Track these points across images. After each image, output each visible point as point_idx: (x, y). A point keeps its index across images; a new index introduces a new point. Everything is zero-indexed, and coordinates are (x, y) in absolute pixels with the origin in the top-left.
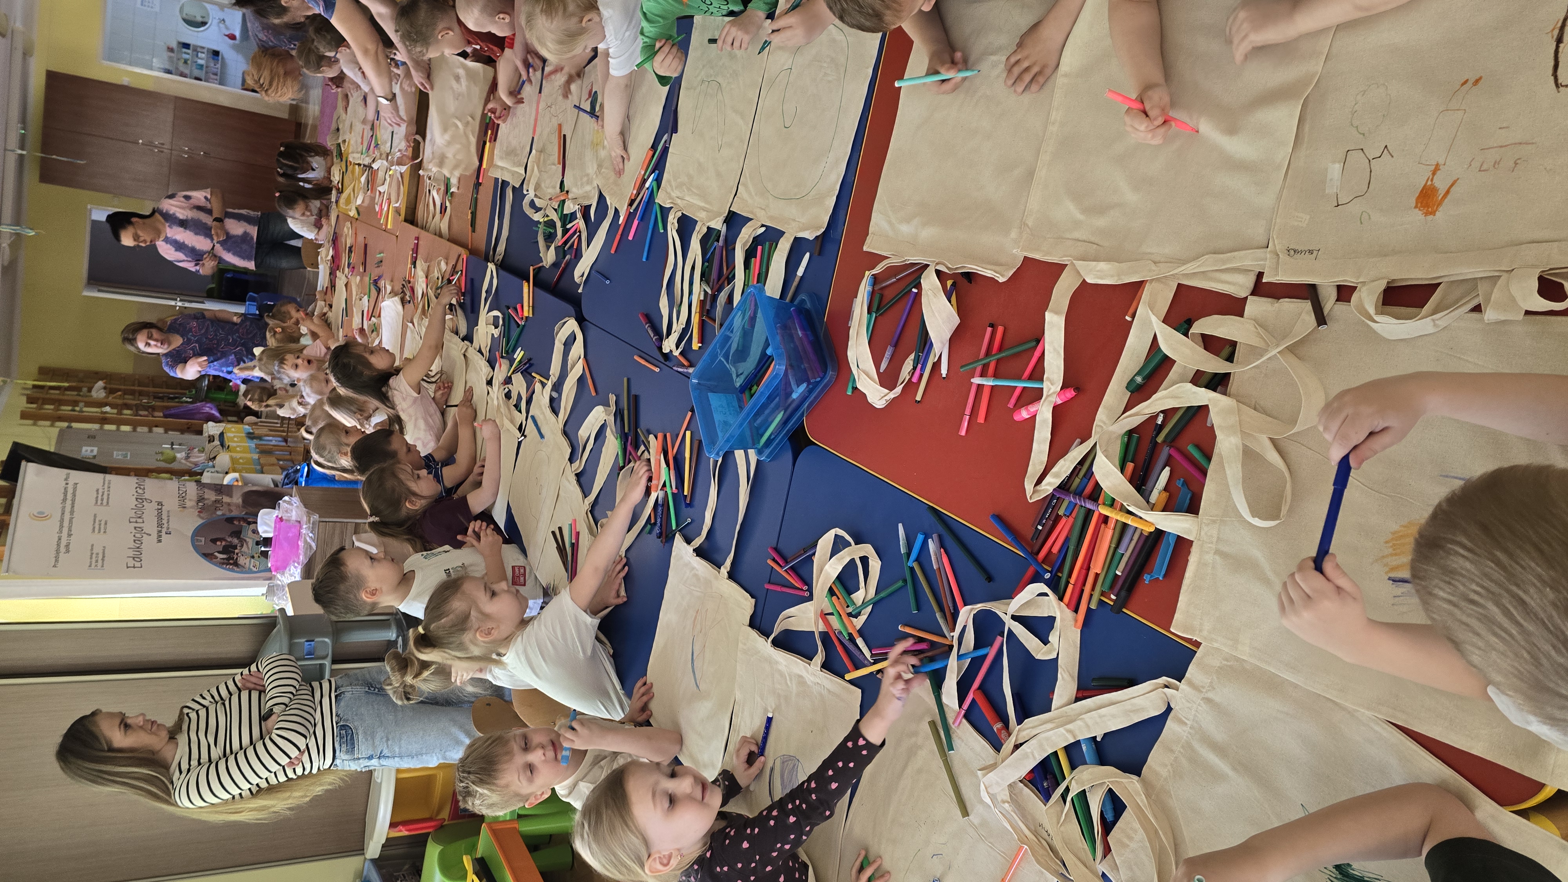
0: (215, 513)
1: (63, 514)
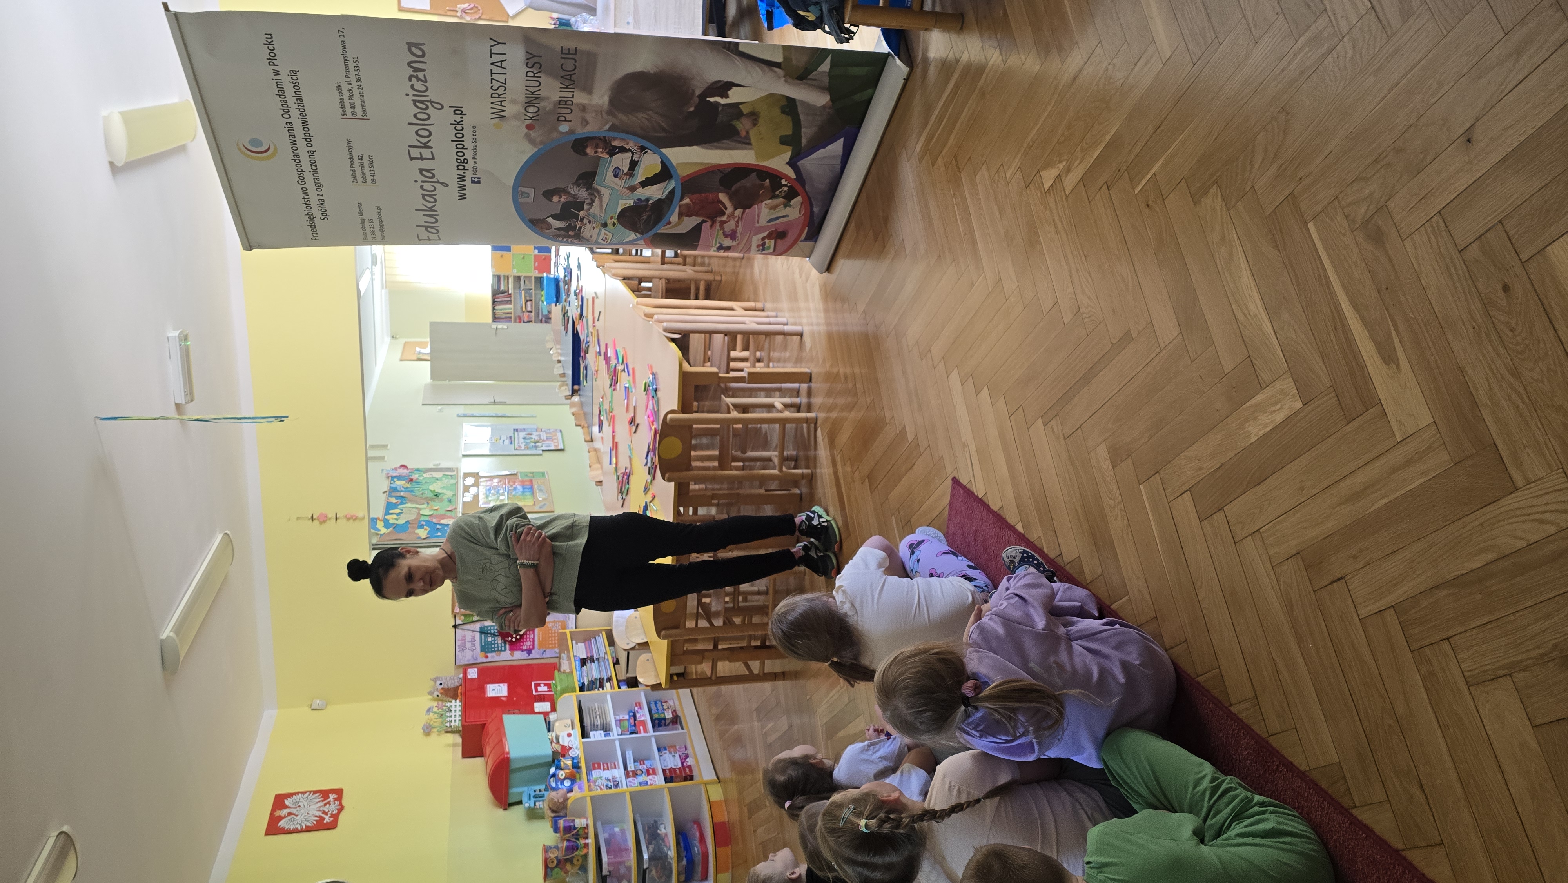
0: (555, 128)
1: (294, 143)
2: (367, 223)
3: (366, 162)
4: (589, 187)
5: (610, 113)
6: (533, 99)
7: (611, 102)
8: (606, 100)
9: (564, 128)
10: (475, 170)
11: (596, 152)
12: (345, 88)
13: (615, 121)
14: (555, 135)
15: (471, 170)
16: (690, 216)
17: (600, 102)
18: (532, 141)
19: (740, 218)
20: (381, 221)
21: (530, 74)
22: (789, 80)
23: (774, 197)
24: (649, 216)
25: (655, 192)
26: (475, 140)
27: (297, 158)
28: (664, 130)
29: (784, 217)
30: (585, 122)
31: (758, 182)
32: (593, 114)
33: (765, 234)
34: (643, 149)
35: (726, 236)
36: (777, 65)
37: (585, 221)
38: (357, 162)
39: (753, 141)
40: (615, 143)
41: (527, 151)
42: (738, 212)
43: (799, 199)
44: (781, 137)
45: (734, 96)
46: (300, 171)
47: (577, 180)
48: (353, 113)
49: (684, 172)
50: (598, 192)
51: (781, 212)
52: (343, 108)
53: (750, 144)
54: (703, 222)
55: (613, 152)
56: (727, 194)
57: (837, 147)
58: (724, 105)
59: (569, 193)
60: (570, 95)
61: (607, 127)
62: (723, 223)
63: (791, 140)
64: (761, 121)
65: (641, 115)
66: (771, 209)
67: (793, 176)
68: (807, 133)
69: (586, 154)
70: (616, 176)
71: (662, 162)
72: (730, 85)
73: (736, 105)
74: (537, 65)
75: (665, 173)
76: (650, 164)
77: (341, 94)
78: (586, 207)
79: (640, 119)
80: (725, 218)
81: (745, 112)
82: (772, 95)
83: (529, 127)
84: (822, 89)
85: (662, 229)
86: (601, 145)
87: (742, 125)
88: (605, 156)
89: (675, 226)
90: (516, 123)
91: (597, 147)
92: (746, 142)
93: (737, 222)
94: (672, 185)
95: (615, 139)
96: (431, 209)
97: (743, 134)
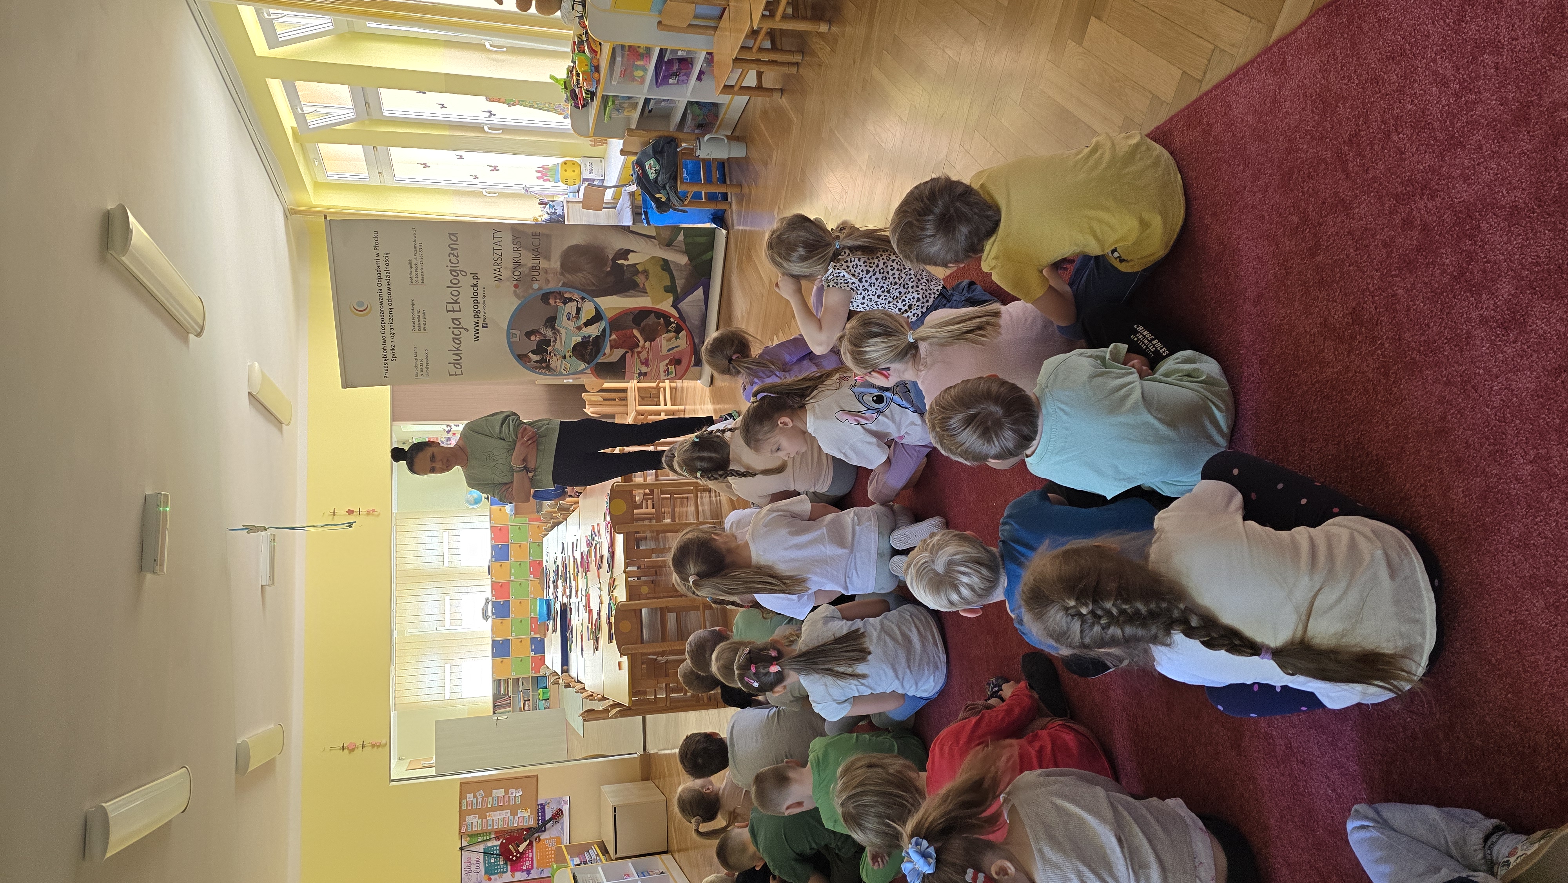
2: (419, 362)
3: (421, 315)
4: (553, 328)
5: (562, 274)
6: (517, 266)
7: (562, 266)
8: (558, 264)
9: (536, 286)
10: (485, 318)
11: (555, 302)
12: (414, 263)
13: (565, 280)
14: (531, 291)
15: (482, 317)
16: (617, 348)
17: (555, 266)
18: (517, 296)
19: (649, 349)
20: (427, 360)
21: (515, 249)
22: (662, 246)
23: (668, 331)
24: (592, 349)
25: (594, 331)
26: (484, 297)
27: (382, 316)
28: (594, 284)
29: (677, 347)
30: (548, 281)
31: (656, 320)
32: (552, 275)
33: (667, 361)
34: (583, 298)
35: (642, 363)
36: (653, 237)
37: (552, 354)
38: (416, 314)
39: (648, 290)
40: (566, 296)
41: (515, 303)
42: (648, 343)
43: (684, 332)
44: (665, 287)
45: (633, 259)
46: (383, 323)
47: (546, 323)
48: (417, 281)
49: (609, 315)
50: (559, 332)
51: (675, 343)
52: (411, 277)
53: (646, 293)
54: (626, 352)
55: (566, 301)
56: (638, 330)
57: (700, 292)
58: (627, 265)
59: (541, 333)
60: (538, 262)
61: (561, 284)
62: (639, 353)
63: (671, 289)
64: (650, 276)
65: (580, 275)
66: (667, 341)
67: (678, 316)
68: (680, 283)
69: (549, 304)
70: (568, 319)
71: (596, 308)
72: (628, 252)
73: (634, 265)
74: (519, 243)
75: (598, 317)
76: (588, 311)
77: (411, 268)
78: (552, 343)
79: (579, 278)
80: (639, 349)
81: (640, 270)
82: (653, 257)
83: (516, 286)
84: (682, 252)
85: (601, 359)
86: (558, 297)
87: (640, 279)
88: (561, 304)
89: (608, 357)
90: (508, 283)
91: (556, 299)
92: (644, 292)
93: (648, 352)
94: (603, 324)
95: (566, 292)
96: (458, 350)
97: (641, 286)
